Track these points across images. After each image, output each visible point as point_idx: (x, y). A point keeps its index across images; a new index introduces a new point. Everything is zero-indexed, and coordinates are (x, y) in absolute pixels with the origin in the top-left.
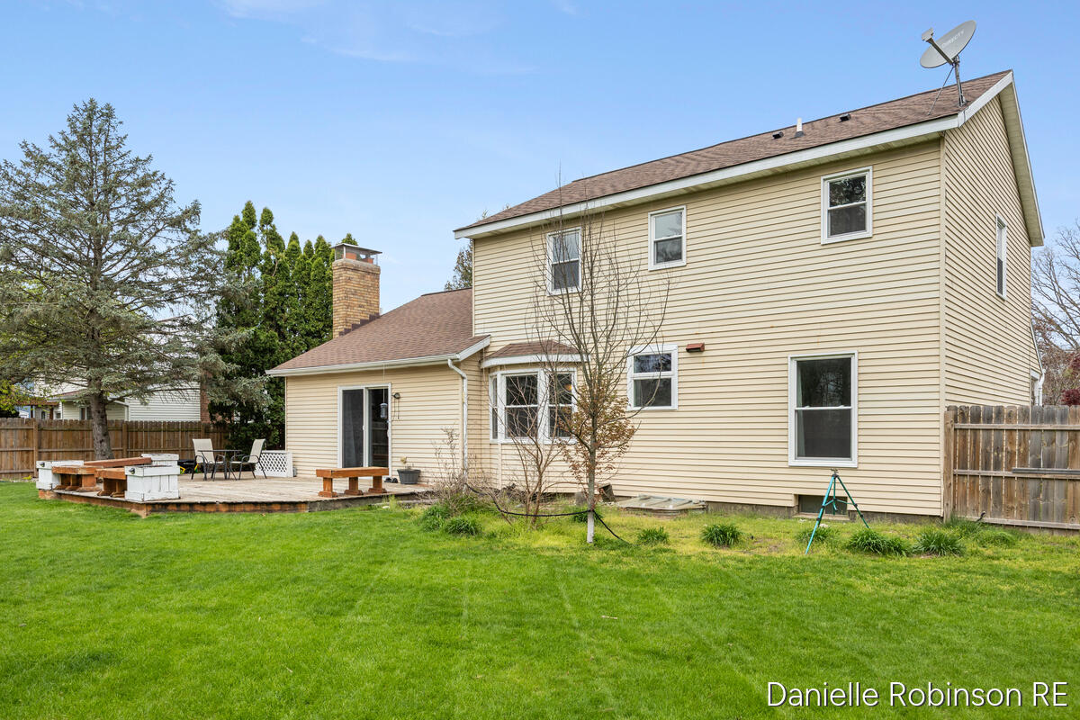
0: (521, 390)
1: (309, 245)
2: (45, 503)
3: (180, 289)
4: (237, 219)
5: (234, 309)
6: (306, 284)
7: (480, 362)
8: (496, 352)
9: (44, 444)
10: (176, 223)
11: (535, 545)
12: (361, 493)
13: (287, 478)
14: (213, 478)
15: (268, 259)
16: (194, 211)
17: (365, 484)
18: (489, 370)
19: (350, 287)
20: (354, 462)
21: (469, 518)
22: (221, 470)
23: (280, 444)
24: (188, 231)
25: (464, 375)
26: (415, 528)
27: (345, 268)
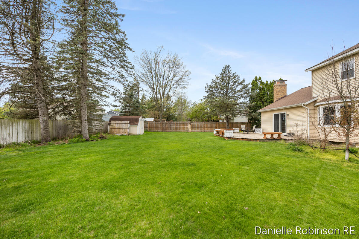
0: (329, 111)
1: (271, 82)
2: (214, 136)
3: (242, 96)
4: (253, 80)
5: (252, 99)
6: (269, 91)
7: (314, 104)
8: (320, 101)
9: (219, 126)
10: (241, 84)
11: (322, 157)
12: (274, 138)
13: (261, 134)
14: (245, 133)
15: (260, 87)
16: (244, 81)
17: (276, 136)
18: (318, 106)
19: (278, 90)
20: (277, 131)
21: (300, 147)
22: (247, 132)
23: (260, 127)
24: (243, 85)
25: (308, 108)
26: (284, 148)
27: (277, 86)
